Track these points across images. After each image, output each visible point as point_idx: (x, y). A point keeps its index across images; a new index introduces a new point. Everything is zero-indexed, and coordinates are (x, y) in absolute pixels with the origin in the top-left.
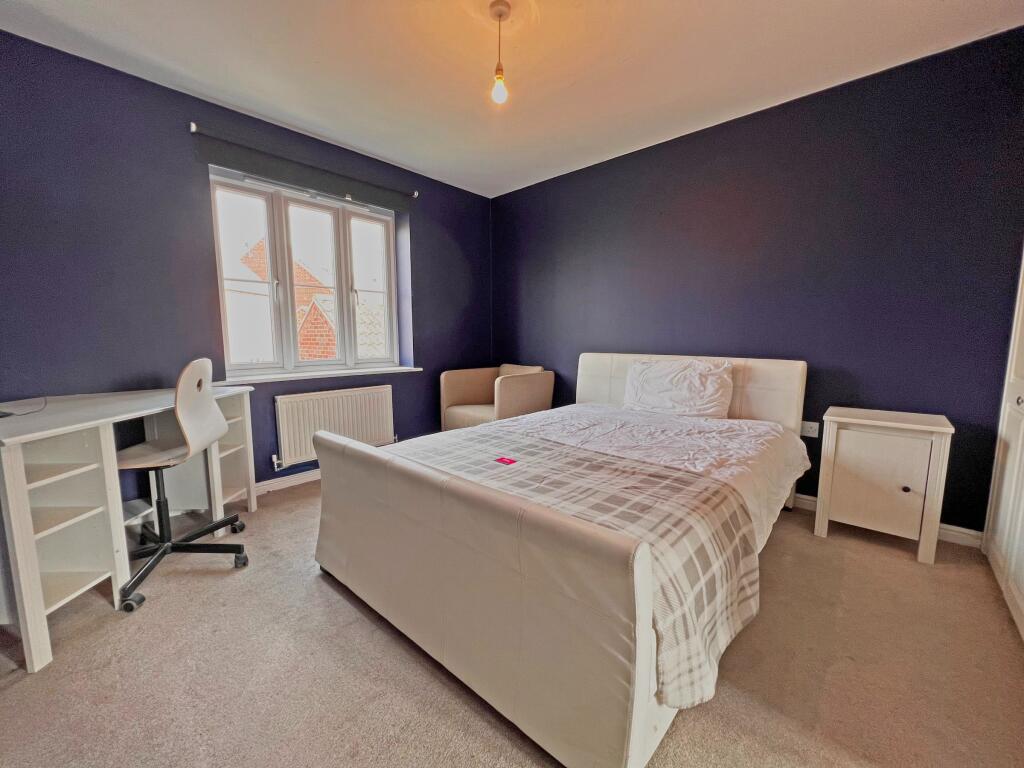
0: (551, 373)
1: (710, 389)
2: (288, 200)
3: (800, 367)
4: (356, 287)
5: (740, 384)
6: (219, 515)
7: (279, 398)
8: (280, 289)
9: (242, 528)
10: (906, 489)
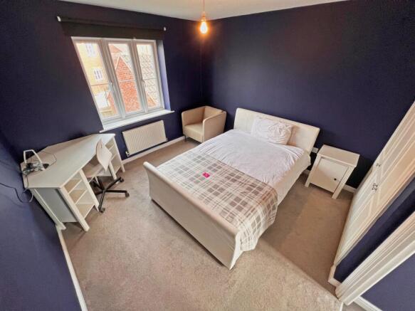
0: (225, 112)
1: (282, 134)
2: (108, 42)
3: (317, 130)
4: (144, 78)
5: (294, 132)
6: (115, 178)
7: (123, 133)
8: (114, 87)
9: (123, 180)
10: (335, 179)
